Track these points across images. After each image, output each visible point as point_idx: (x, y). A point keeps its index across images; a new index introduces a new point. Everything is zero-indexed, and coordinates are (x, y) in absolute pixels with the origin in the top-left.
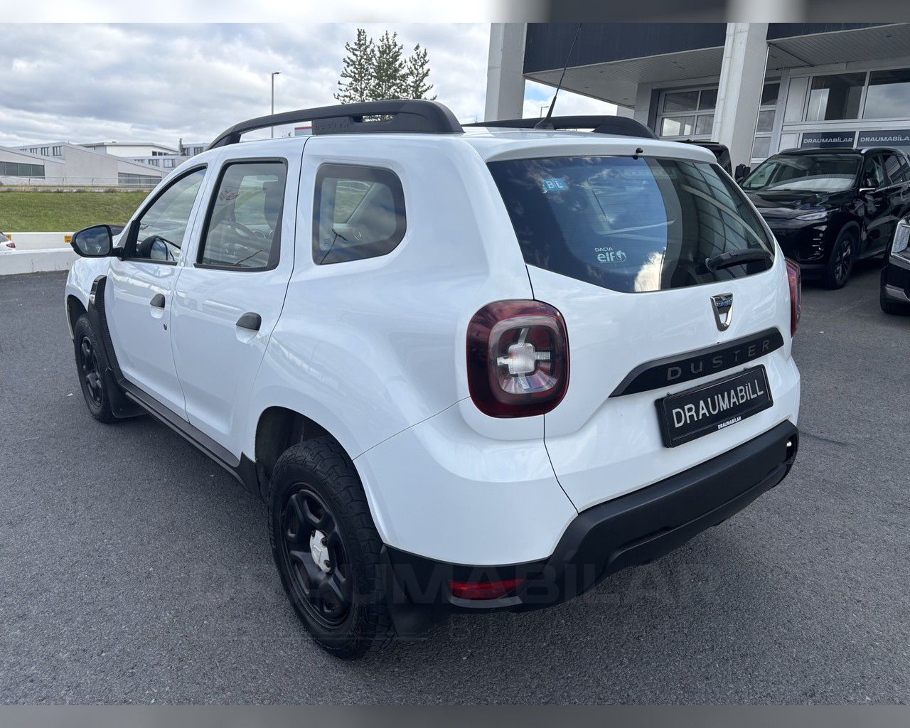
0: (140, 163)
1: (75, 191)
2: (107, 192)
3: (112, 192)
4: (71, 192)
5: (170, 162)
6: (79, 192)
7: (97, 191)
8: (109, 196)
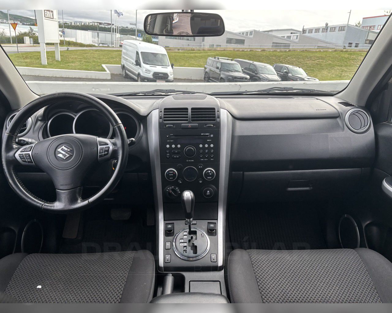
0: (283, 38)
1: (249, 50)
2: (261, 51)
3: (264, 51)
4: (248, 51)
5: (296, 36)
6: (250, 51)
7: (258, 50)
8: (262, 53)
